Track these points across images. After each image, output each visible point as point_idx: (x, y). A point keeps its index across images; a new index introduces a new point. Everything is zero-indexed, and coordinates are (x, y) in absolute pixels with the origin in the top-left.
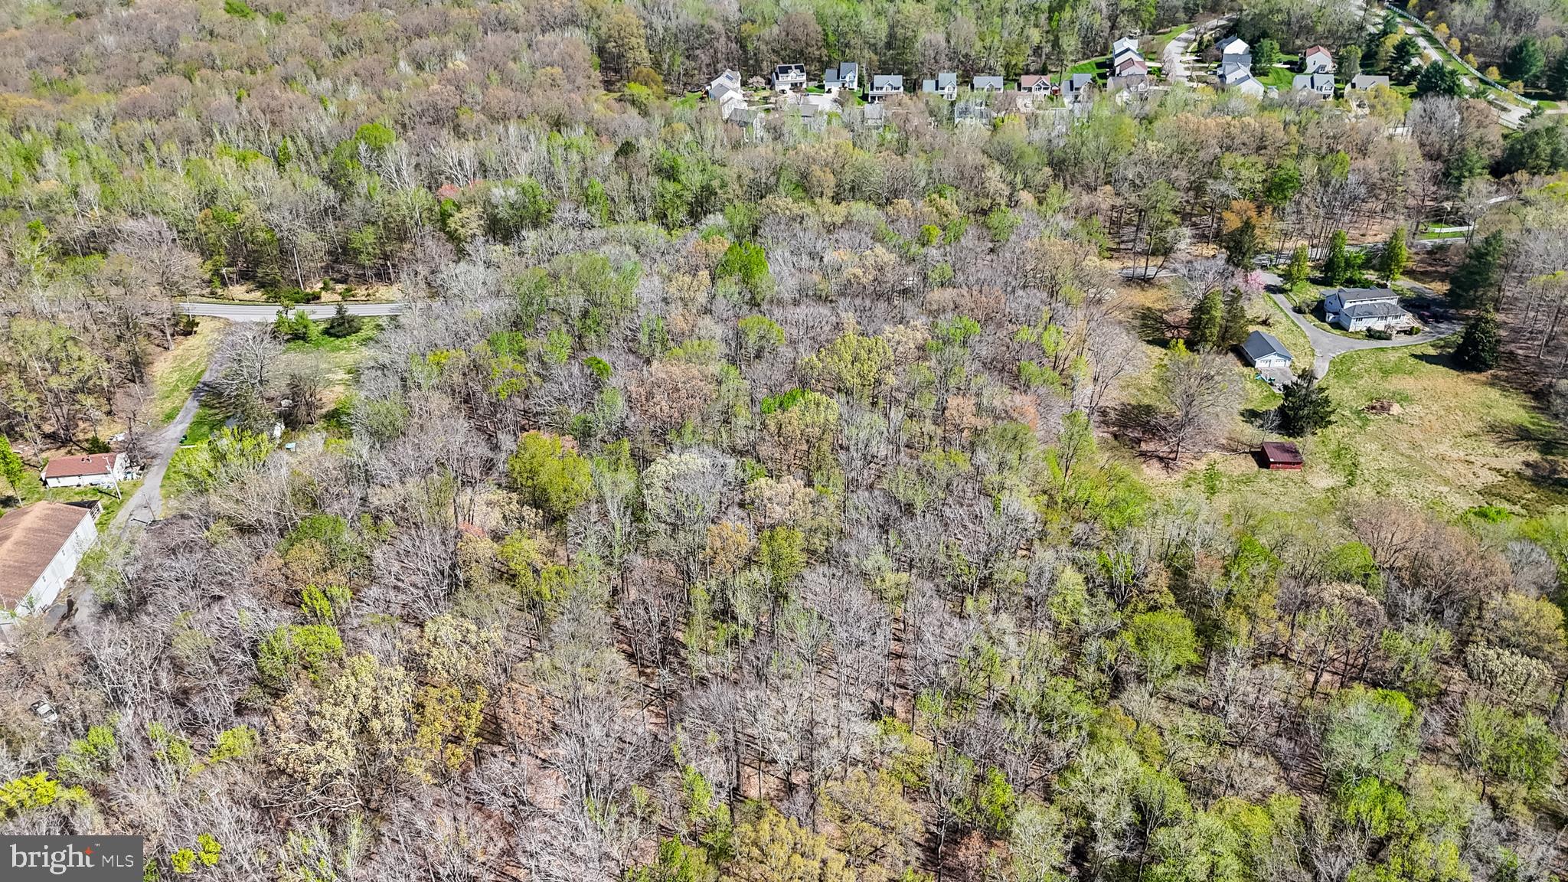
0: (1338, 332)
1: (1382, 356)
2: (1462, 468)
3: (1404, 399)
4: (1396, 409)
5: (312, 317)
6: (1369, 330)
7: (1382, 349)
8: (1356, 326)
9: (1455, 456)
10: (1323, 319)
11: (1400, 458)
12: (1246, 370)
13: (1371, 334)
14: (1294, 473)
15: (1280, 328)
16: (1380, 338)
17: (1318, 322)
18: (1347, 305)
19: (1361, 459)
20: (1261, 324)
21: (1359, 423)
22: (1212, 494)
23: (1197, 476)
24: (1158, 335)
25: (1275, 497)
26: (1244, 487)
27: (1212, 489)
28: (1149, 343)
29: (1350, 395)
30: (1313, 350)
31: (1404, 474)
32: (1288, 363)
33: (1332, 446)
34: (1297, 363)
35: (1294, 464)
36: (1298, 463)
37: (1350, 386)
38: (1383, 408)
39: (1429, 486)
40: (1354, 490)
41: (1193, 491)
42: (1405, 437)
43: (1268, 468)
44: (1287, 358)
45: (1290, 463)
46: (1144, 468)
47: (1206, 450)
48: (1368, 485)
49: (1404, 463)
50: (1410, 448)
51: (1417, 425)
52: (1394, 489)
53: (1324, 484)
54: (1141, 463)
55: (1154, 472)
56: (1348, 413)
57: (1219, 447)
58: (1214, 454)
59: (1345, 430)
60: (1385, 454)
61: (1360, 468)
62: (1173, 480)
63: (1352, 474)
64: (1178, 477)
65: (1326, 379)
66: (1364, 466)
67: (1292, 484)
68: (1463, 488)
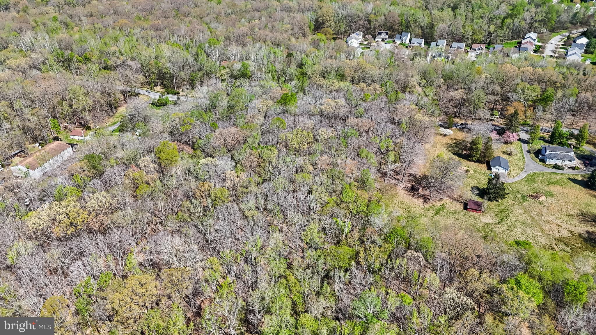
0: (541, 163)
1: (554, 176)
2: (554, 227)
3: (549, 194)
4: (543, 198)
5: (170, 99)
6: (556, 164)
7: (556, 173)
8: (549, 162)
9: (555, 222)
10: (537, 157)
11: (529, 218)
12: (487, 171)
13: (556, 167)
14: (476, 214)
15: (515, 157)
16: (558, 169)
17: (534, 158)
18: (548, 152)
19: (511, 215)
20: (508, 154)
21: (521, 201)
22: (436, 215)
23: (434, 207)
24: (460, 151)
25: (462, 222)
26: (451, 215)
27: (437, 213)
28: (454, 154)
29: (526, 189)
30: (524, 168)
31: (525, 224)
32: (507, 172)
33: (502, 207)
34: (512, 172)
35: (478, 210)
36: (479, 211)
37: (529, 185)
38: (536, 197)
39: (534, 231)
40: (498, 226)
41: (429, 212)
42: (538, 210)
43: (467, 210)
44: (506, 169)
45: (476, 210)
46: (415, 200)
47: (446, 198)
48: (506, 225)
49: (529, 220)
50: (536, 215)
51: (547, 207)
52: (516, 229)
53: (487, 221)
54: (416, 198)
55: (418, 202)
56: (519, 196)
57: (452, 198)
58: (448, 200)
59: (513, 202)
60: (523, 215)
61: (507, 218)
62: (423, 207)
63: (502, 220)
64: (427, 206)
65: (520, 181)
66: (510, 218)
67: (472, 218)
68: (548, 235)
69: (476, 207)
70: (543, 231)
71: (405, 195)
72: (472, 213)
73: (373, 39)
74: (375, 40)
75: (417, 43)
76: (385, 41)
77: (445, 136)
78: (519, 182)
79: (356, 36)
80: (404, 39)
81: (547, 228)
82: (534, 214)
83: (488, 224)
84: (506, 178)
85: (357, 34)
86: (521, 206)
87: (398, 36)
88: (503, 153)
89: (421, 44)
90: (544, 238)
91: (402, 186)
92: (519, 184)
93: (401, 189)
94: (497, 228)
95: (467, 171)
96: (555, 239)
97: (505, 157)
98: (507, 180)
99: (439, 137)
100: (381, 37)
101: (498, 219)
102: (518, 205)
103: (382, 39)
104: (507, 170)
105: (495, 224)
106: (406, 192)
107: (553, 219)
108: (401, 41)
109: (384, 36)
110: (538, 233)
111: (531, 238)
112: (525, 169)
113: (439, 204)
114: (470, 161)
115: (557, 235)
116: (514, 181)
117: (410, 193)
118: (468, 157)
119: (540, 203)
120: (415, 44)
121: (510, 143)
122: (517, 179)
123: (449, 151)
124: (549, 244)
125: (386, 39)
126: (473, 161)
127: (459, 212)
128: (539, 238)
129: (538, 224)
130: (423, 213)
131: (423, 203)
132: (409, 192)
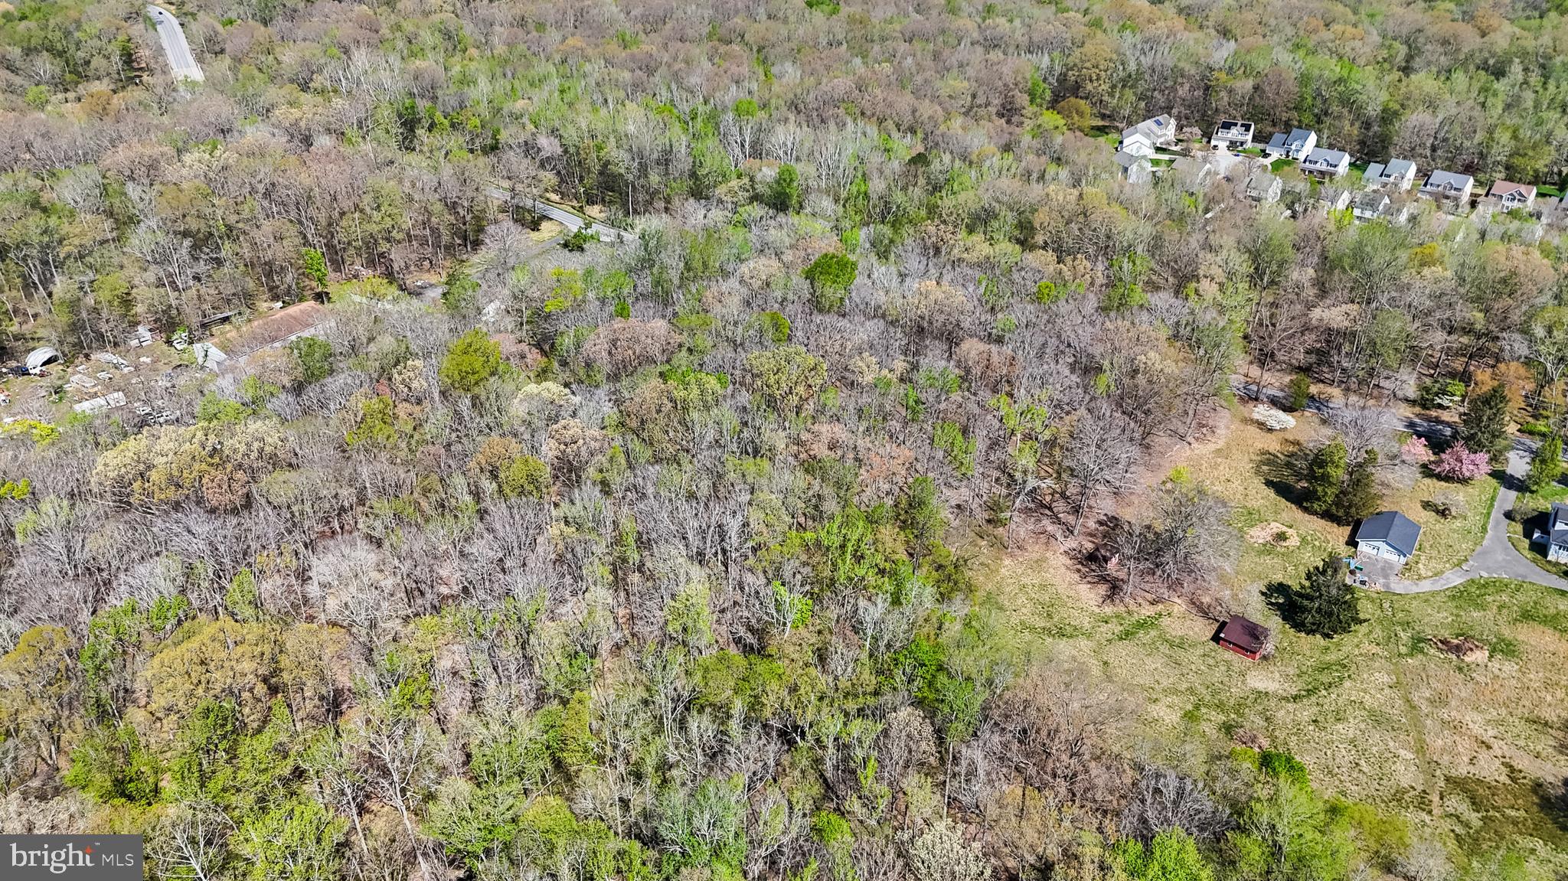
0: (1529, 554)
1: (1550, 600)
2: (1465, 747)
3: (1505, 650)
4: (1478, 657)
8: (1557, 555)
9: (1477, 732)
10: (1528, 534)
11: (1399, 703)
12: (1342, 549)
14: (1239, 661)
15: (1457, 524)
17: (1518, 535)
18: (1559, 526)
19: (1347, 684)
20: (1437, 512)
21: (1403, 650)
22: (1121, 639)
23: (1129, 617)
24: (1291, 480)
25: (1185, 671)
26: (1164, 649)
27: (1127, 635)
28: (1269, 483)
29: (1438, 620)
30: (1467, 560)
31: (1377, 719)
32: (1403, 560)
33: (1332, 657)
34: (1420, 566)
35: (1247, 651)
36: (1251, 652)
37: (1455, 611)
38: (1457, 649)
39: (1391, 744)
40: (1291, 706)
41: (1104, 628)
42: (1440, 687)
43: (1218, 643)
44: (1401, 553)
45: (1243, 648)
46: (1084, 588)
47: (1176, 600)
48: (1315, 709)
49: (1397, 710)
50: (1428, 699)
51: (1477, 683)
52: (1340, 726)
53: (1261, 686)
54: (1089, 582)
55: (1090, 595)
56: (1404, 636)
57: (1194, 603)
58: (1179, 606)
59: (1375, 649)
60: (1387, 691)
61: (1331, 690)
62: (1097, 610)
63: (1310, 692)
64: (1108, 610)
65: (1434, 594)
66: (1340, 691)
67: (1223, 668)
68: (1433, 765)
69: (1244, 640)
70: (1421, 749)
71: (1063, 569)
72: (1229, 655)
73: (1205, 140)
74: (1209, 142)
75: (1325, 163)
76: (1240, 148)
77: (1270, 430)
78: (1427, 598)
79: (1154, 127)
80: (1293, 147)
81: (1437, 743)
82: (1421, 696)
83: (1261, 695)
84: (1393, 578)
85: (1159, 123)
86: (1396, 664)
87: (1278, 137)
88: (1426, 505)
89: (1336, 166)
90: (1414, 768)
91: (1071, 543)
92: (1426, 601)
93: (1062, 551)
94: (1283, 712)
95: (1281, 537)
96: (1448, 779)
97: (1426, 517)
98: (1392, 586)
99: (1253, 430)
100: (1230, 135)
101: (1301, 685)
102: (1388, 659)
103: (1231, 142)
104: (1405, 556)
105: (1284, 698)
106: (1069, 562)
107: (1475, 723)
108: (1284, 153)
109: (1235, 133)
110: (1402, 752)
111: (1372, 760)
112: (1471, 563)
113: (1148, 611)
114: (1306, 510)
115: (1463, 770)
116: (1415, 589)
117: (1079, 566)
118: (1301, 499)
119: (1460, 669)
120: (1318, 165)
121: (1464, 481)
122: (1426, 586)
123: (1258, 472)
124: (1420, 788)
125: (1242, 144)
126: (1315, 513)
127: (1193, 646)
128: (1400, 767)
129: (1417, 724)
130: (1087, 626)
131: (1101, 600)
132: (1080, 563)
